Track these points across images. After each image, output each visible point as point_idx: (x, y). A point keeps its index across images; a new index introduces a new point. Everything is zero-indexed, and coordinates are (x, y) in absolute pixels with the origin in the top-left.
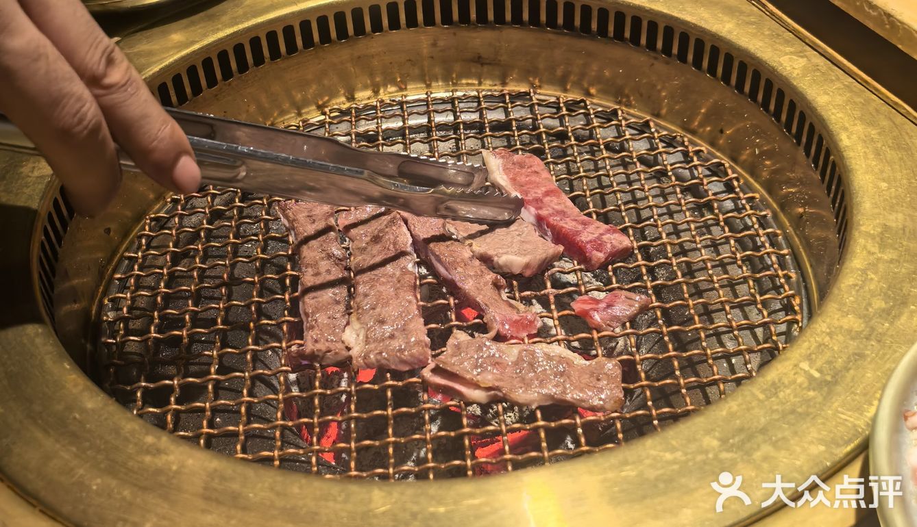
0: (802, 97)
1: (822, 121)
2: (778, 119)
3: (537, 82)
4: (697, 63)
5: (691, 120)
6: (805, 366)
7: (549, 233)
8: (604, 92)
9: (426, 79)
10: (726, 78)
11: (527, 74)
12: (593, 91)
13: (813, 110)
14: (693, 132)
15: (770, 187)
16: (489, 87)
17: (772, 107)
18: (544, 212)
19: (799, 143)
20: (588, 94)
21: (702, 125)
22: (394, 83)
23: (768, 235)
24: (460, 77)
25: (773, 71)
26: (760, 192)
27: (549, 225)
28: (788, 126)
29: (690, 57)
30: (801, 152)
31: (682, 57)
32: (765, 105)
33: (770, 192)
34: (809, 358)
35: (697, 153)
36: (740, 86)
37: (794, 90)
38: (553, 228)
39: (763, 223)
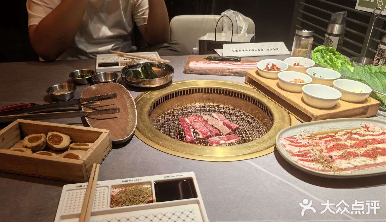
0: (266, 105)
1: (269, 109)
2: (262, 109)
3: (219, 104)
4: (249, 101)
5: (248, 110)
6: (267, 136)
7: (225, 125)
8: (232, 106)
9: (200, 102)
10: (254, 103)
11: (218, 102)
12: (230, 106)
13: (268, 107)
14: (248, 113)
15: (261, 121)
16: (211, 104)
17: (262, 107)
18: (224, 122)
19: (266, 112)
20: (229, 106)
21: (250, 111)
22: (193, 103)
23: (261, 127)
24: (206, 102)
25: (262, 101)
26: (260, 122)
27: (225, 124)
28: (264, 110)
29: (248, 100)
30: (266, 114)
31: (246, 100)
32: (260, 107)
33: (261, 122)
34: (268, 135)
35: (249, 115)
36: (256, 104)
37: (265, 104)
38: (226, 124)
39: (260, 125)
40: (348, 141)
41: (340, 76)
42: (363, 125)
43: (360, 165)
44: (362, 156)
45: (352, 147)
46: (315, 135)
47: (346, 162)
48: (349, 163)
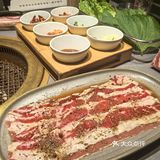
40: (91, 103)
41: (97, 22)
42: (112, 77)
43: (95, 142)
44: (101, 125)
45: (93, 112)
46: (57, 99)
47: (78, 140)
48: (82, 142)
